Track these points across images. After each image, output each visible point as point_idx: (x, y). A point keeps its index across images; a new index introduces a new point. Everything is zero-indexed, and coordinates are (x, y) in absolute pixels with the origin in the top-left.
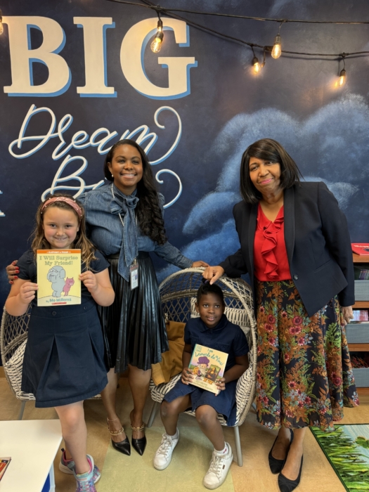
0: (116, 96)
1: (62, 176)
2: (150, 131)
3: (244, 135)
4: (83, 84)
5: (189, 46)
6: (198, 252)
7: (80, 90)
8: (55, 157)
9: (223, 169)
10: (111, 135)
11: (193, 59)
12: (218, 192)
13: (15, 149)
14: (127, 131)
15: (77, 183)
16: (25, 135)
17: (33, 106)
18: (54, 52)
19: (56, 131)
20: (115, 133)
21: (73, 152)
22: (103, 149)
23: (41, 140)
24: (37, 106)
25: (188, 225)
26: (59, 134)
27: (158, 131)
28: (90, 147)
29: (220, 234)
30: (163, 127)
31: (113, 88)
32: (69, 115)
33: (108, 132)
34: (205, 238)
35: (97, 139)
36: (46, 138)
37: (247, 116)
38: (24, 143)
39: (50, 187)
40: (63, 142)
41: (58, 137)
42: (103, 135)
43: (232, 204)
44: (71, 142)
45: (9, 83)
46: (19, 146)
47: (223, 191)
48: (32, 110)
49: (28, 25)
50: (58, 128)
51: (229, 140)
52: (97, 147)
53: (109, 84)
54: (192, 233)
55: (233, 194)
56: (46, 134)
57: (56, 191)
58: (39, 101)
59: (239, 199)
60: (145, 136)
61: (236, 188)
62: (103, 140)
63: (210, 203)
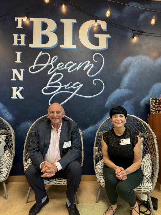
0: (77, 49)
1: (51, 81)
2: (91, 63)
3: (131, 65)
4: (63, 44)
5: (107, 30)
7: (62, 46)
8: (49, 73)
9: (123, 79)
10: (74, 65)
11: (109, 35)
12: (121, 88)
13: (32, 70)
14: (81, 63)
15: (58, 85)
17: (41, 52)
18: (52, 32)
19: (50, 62)
20: (76, 64)
21: (57, 71)
22: (70, 70)
23: (43, 66)
24: (43, 52)
25: (107, 103)
27: (94, 63)
28: (65, 69)
30: (96, 61)
31: (75, 46)
32: (56, 56)
33: (73, 63)
35: (68, 66)
36: (45, 65)
37: (132, 57)
38: (36, 67)
39: (46, 86)
40: (53, 67)
41: (51, 65)
42: (71, 64)
43: (127, 94)
44: (56, 67)
45: (32, 43)
46: (33, 68)
47: (123, 88)
48: (41, 54)
49: (42, 22)
51: (125, 67)
52: (68, 69)
53: (73, 44)
54: (109, 107)
55: (127, 89)
56: (46, 63)
57: (48, 88)
58: (44, 50)
59: (130, 92)
60: (88, 65)
61: (129, 87)
62: (70, 67)
63: (117, 93)
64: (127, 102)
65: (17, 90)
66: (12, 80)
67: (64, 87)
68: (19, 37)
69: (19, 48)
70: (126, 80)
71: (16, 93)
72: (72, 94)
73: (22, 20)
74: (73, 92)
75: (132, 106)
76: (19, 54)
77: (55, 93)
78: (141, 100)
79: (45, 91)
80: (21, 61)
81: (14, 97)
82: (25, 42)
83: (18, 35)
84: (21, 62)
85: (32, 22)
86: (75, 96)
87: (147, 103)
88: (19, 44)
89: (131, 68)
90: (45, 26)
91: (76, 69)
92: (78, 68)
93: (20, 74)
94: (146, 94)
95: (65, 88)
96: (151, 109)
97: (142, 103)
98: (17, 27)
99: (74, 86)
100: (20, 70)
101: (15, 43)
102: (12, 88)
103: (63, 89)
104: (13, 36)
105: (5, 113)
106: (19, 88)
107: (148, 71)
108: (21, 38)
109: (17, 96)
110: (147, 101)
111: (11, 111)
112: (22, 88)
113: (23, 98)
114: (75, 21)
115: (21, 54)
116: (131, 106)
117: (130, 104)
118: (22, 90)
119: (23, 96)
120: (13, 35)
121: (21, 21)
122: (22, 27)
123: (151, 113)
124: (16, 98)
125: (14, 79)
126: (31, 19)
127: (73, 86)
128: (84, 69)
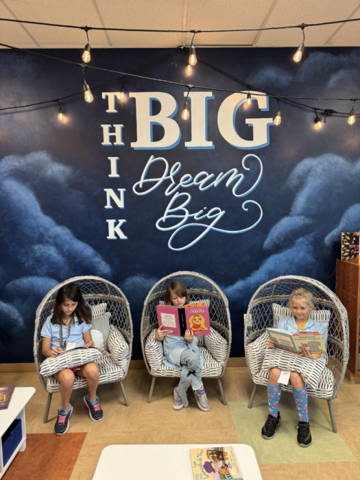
0: (214, 148)
1: (171, 208)
2: (239, 173)
3: (310, 173)
4: (189, 140)
5: (268, 110)
6: (276, 263)
7: (187, 144)
8: (167, 194)
9: (295, 199)
10: (209, 177)
12: (291, 216)
13: (138, 189)
14: (222, 173)
15: (182, 213)
16: (145, 178)
17: (152, 156)
18: (169, 117)
19: (168, 174)
20: (212, 175)
21: (181, 190)
22: (203, 187)
23: (157, 182)
24: (155, 157)
25: (268, 242)
26: (171, 177)
27: (245, 173)
28: (194, 185)
29: (293, 249)
30: (248, 169)
31: (211, 142)
32: (178, 163)
33: (207, 174)
34: (281, 252)
35: (199, 180)
36: (160, 180)
37: (312, 159)
38: (144, 184)
39: (163, 216)
40: (173, 183)
41: (170, 179)
42: (204, 177)
43: (303, 225)
44: (179, 182)
45: (135, 140)
46: (141, 186)
47: (295, 215)
48: (151, 160)
49: (150, 98)
50: (170, 172)
51: (299, 177)
52: (199, 185)
53: (209, 139)
54: (270, 248)
55: (303, 217)
56: (161, 177)
57: (167, 220)
58: (157, 153)
59: (307, 221)
60: (235, 176)
61: (306, 213)
62: (203, 181)
63: (285, 225)
64: (301, 239)
65: (116, 224)
66: (106, 207)
67: (193, 217)
68: (112, 130)
69: (114, 150)
70: (301, 201)
71: (115, 230)
72: (206, 228)
73: (116, 97)
74: (209, 225)
75: (310, 247)
76: (113, 161)
77: (179, 227)
78: (326, 235)
79: (162, 224)
80: (118, 173)
81: (111, 236)
82: (123, 140)
83: (110, 125)
84: (118, 176)
85: (133, 100)
86: (211, 231)
87: (335, 239)
88: (112, 143)
89: (310, 179)
90: (156, 107)
91: (213, 185)
92: (216, 183)
93: (119, 197)
94: (335, 224)
95: (195, 218)
96: (342, 252)
97: (328, 239)
98: (107, 111)
99: (211, 215)
100: (119, 190)
101: (106, 142)
102: (107, 221)
103: (191, 220)
104: (102, 129)
105: (99, 263)
106: (119, 220)
107: (340, 184)
108: (114, 132)
109: (116, 234)
110: (336, 236)
111: (108, 259)
112: (124, 221)
113: (125, 237)
114: (210, 94)
115: (118, 161)
116: (308, 245)
117: (307, 243)
118: (124, 224)
119: (125, 234)
120: (102, 125)
121: (114, 98)
122: (115, 111)
123: (342, 258)
124: (115, 238)
125: (108, 206)
126: (132, 95)
127: (208, 215)
128: (227, 184)
